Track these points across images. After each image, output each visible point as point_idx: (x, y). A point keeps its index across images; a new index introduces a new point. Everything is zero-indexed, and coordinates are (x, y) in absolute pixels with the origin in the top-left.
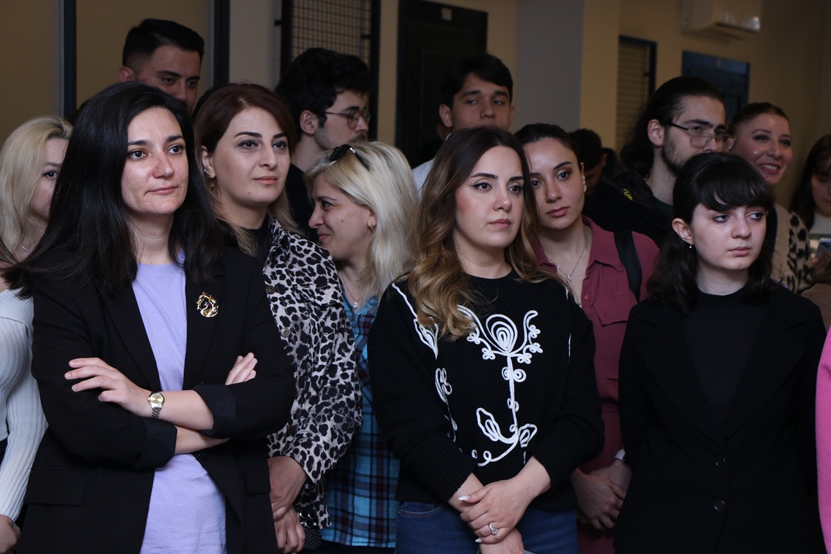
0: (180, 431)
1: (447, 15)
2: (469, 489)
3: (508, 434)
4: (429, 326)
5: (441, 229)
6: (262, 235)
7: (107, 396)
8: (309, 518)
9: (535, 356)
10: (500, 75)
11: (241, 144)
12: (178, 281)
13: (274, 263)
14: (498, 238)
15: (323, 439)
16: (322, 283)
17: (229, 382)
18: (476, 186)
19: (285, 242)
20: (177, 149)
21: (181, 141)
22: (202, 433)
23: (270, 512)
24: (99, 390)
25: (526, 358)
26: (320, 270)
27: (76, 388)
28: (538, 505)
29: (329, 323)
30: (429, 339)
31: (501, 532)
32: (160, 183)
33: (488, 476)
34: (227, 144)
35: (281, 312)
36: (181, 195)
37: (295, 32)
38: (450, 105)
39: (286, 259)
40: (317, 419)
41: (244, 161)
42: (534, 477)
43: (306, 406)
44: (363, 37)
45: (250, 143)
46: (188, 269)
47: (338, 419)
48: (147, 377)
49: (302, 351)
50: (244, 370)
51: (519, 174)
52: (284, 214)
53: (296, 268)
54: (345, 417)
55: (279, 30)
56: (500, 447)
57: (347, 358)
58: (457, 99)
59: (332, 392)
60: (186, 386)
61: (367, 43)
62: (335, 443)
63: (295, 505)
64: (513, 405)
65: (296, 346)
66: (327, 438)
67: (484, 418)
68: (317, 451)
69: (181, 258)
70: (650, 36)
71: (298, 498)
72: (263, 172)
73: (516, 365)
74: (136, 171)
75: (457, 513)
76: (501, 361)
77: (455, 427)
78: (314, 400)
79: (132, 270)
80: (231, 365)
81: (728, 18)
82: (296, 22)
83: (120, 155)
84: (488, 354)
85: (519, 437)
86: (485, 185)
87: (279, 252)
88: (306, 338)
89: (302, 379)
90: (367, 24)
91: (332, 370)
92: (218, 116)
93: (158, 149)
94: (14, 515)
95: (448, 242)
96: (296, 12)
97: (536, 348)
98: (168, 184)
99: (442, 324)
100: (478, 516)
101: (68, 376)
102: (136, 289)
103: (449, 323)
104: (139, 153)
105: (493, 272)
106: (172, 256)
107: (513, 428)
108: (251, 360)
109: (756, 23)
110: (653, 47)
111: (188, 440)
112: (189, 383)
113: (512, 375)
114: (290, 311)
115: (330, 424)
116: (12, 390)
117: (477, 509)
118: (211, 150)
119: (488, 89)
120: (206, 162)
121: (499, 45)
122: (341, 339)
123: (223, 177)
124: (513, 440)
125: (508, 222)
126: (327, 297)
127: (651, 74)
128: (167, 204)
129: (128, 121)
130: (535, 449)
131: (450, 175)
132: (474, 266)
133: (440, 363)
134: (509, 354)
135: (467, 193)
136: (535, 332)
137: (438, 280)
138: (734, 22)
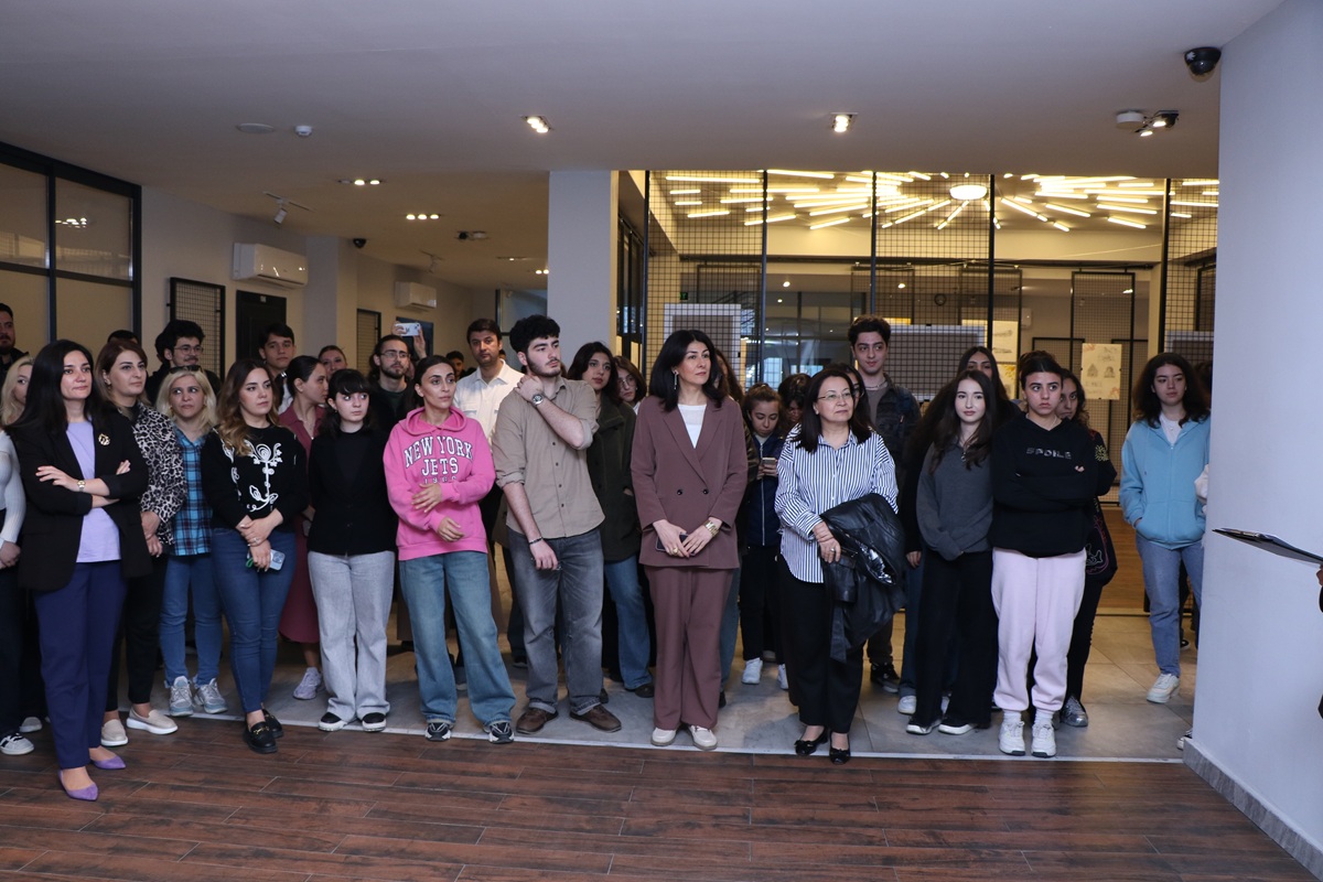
0: (94, 497)
1: (263, 299)
2: (245, 522)
3: (264, 497)
4: (230, 448)
5: (232, 410)
6: (135, 409)
7: (57, 483)
8: (164, 538)
9: (279, 463)
10: (288, 333)
11: (123, 368)
12: (88, 430)
13: (141, 423)
14: (264, 410)
15: (168, 503)
16: (165, 431)
17: (118, 473)
18: (249, 389)
19: (146, 413)
20: (86, 369)
21: (88, 366)
22: (106, 497)
23: (144, 536)
24: (53, 480)
25: (274, 464)
26: (164, 425)
27: (41, 480)
28: (277, 529)
29: (169, 450)
30: (229, 453)
31: (259, 542)
32: (79, 384)
33: (255, 516)
34: (116, 368)
35: (145, 445)
36: (89, 389)
37: (178, 310)
38: (263, 348)
39: (146, 420)
40: (165, 494)
41: (125, 376)
42: (276, 517)
43: (159, 488)
44: (217, 311)
45: (128, 367)
46: (93, 424)
47: (175, 494)
48: (77, 474)
49: (156, 463)
50: (124, 468)
51: (267, 379)
52: (145, 398)
53: (152, 425)
54: (178, 493)
55: (169, 308)
56: (260, 503)
57: (179, 466)
58: (267, 347)
59: (172, 481)
60: (96, 477)
61: (218, 314)
62: (174, 505)
63: (156, 533)
64: (268, 485)
65: (153, 460)
66: (170, 502)
67: (253, 490)
68: (165, 508)
69: (90, 418)
70: (377, 310)
71: (158, 531)
72: (135, 380)
73: (270, 467)
74: (68, 380)
75: (240, 533)
76: (263, 465)
77: (240, 494)
78: (163, 485)
79: (66, 425)
80: (118, 467)
81: (418, 301)
82: (178, 304)
83: (61, 371)
84: (257, 462)
85: (270, 499)
86: (253, 387)
87: (143, 417)
88: (157, 456)
89: (157, 476)
90: (218, 305)
91: (172, 471)
92: (110, 356)
93: (78, 369)
94: (14, 540)
95: (238, 414)
96: (178, 299)
97: (280, 460)
98: (84, 384)
99: (236, 449)
100: (248, 534)
101: (38, 474)
102: (68, 433)
103: (240, 449)
104: (69, 371)
105: (260, 424)
106: (86, 418)
107: (267, 495)
108: (127, 463)
109: (434, 303)
110: (379, 315)
111: (98, 501)
112: (97, 476)
113: (268, 472)
114: (149, 444)
115: (171, 496)
116: (7, 482)
117: (249, 531)
118: (108, 371)
119: (280, 340)
120: (105, 377)
121: (292, 320)
122: (175, 457)
123: (115, 383)
124: (267, 501)
125: (267, 402)
126: (168, 437)
127: (379, 329)
128: (83, 394)
129: (64, 356)
130: (276, 505)
131: (235, 385)
132: (251, 422)
133: (234, 465)
134: (267, 462)
135: (244, 392)
136: (279, 453)
137: (233, 431)
138: (420, 303)
